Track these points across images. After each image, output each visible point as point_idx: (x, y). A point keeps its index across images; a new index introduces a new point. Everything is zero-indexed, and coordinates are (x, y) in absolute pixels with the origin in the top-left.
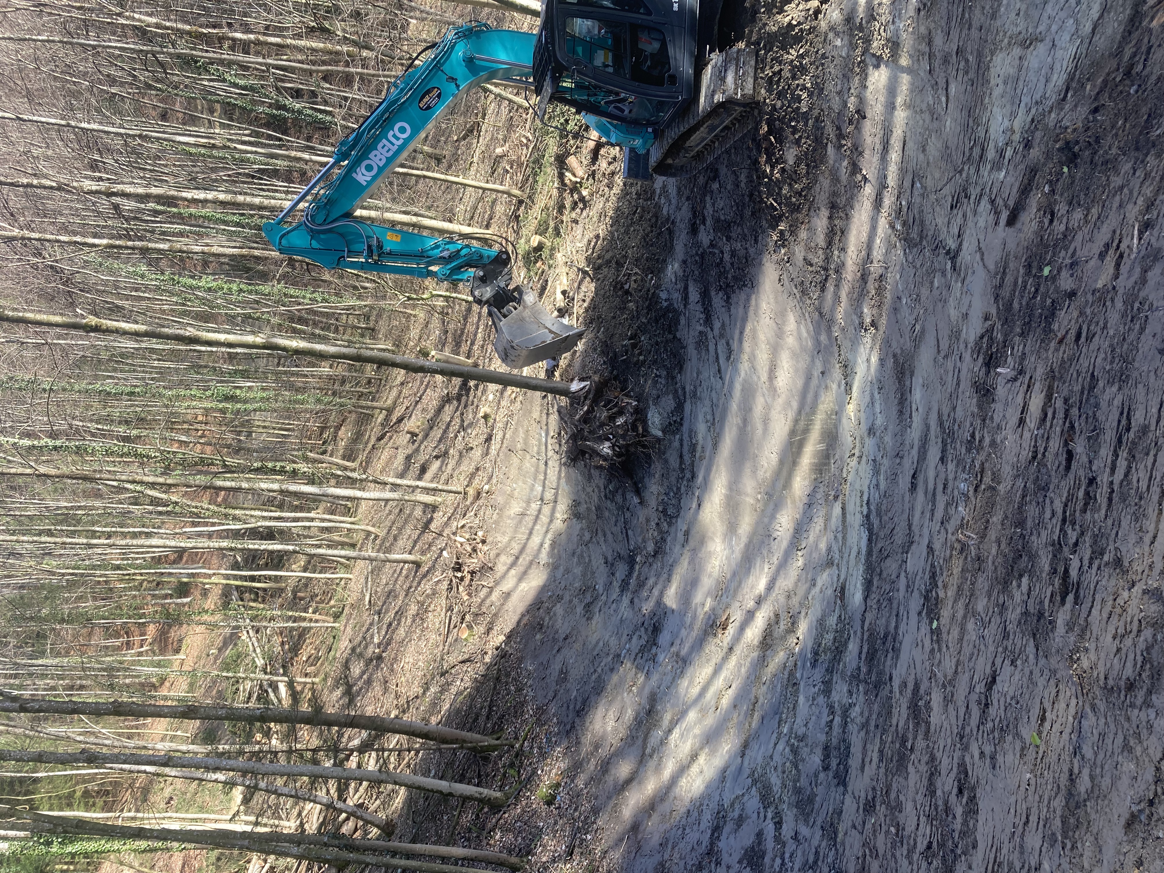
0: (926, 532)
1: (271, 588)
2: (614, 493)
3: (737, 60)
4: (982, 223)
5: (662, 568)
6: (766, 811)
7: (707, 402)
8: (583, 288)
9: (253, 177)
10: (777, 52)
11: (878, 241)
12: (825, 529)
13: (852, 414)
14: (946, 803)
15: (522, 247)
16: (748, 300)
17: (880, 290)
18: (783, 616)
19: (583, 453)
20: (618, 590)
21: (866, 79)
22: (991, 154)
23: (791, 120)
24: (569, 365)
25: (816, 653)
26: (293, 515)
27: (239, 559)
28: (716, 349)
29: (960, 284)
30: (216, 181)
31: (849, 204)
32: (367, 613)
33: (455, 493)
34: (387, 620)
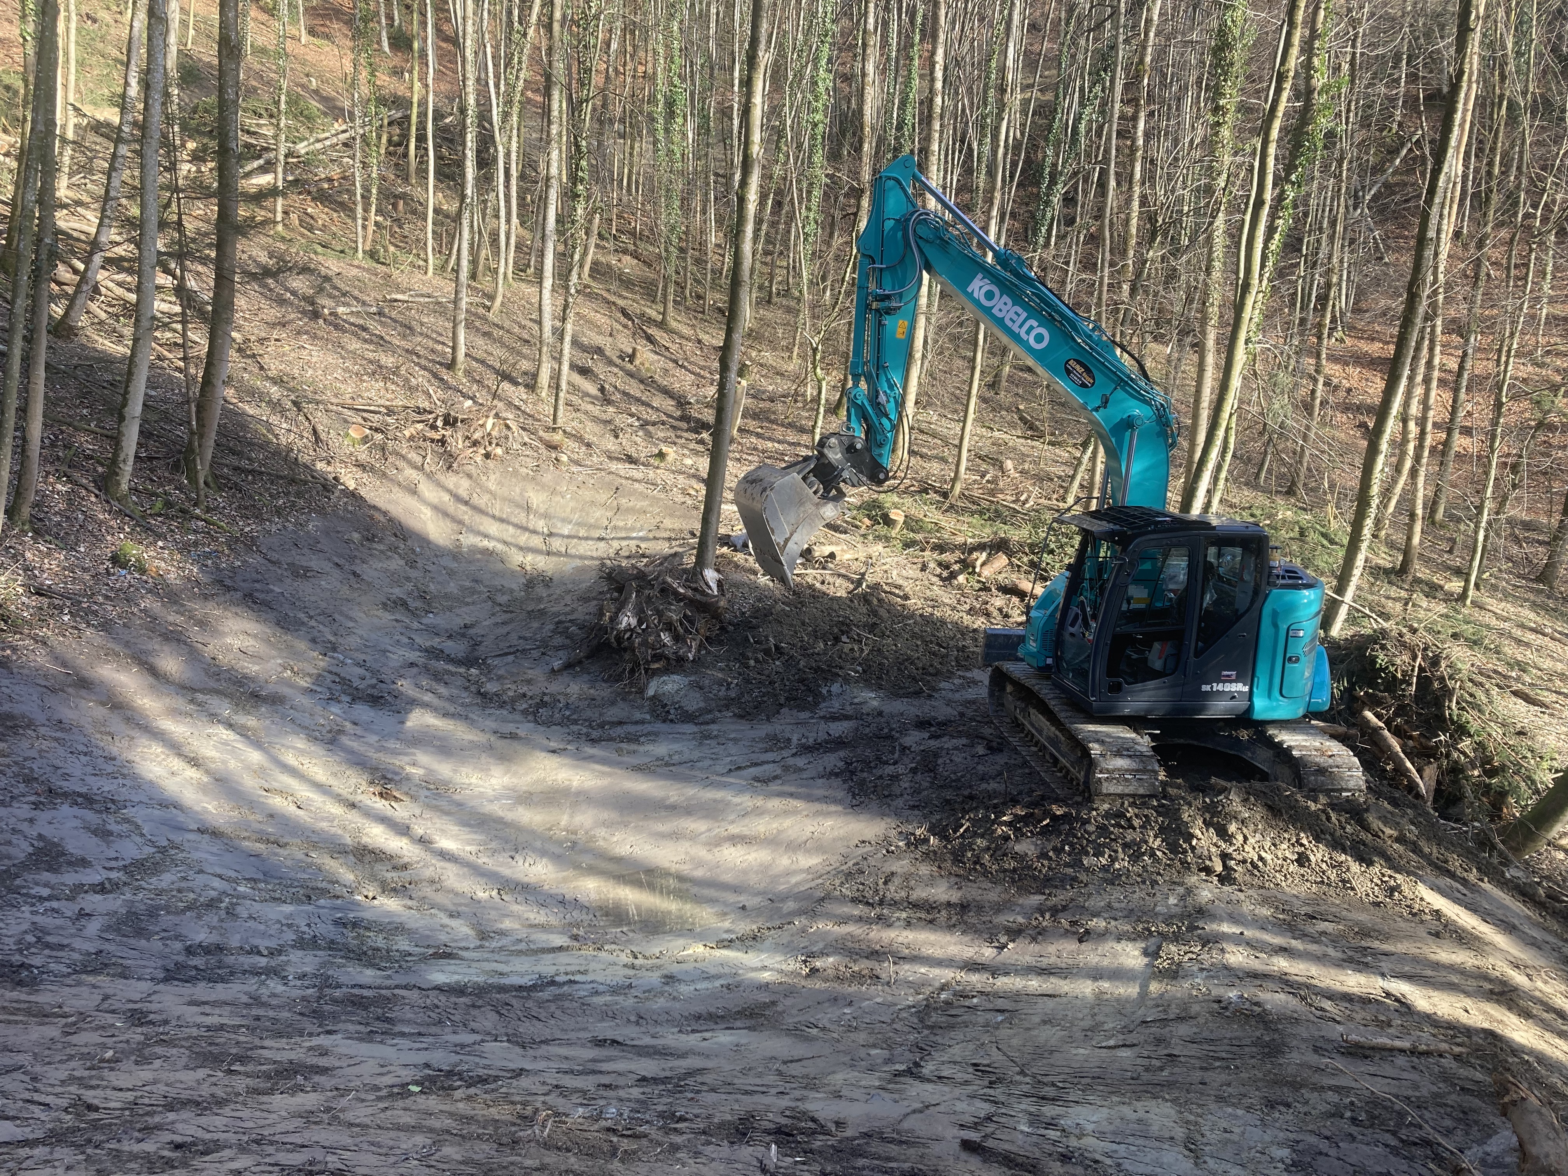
0: (541, 1065)
1: (408, 163)
2: (565, 633)
3: (1144, 771)
4: (960, 1106)
5: (462, 705)
6: (119, 870)
7: (696, 755)
8: (839, 581)
9: (962, 142)
10: (1156, 822)
11: (923, 970)
12: (532, 926)
13: (690, 952)
14: (158, 1127)
15: (889, 500)
16: (836, 801)
17: (858, 977)
18: (406, 875)
19: (620, 589)
20: (428, 644)
21: (1129, 939)
22: (1049, 1111)
23: (1071, 845)
24: (737, 566)
25: (355, 925)
26: (514, 193)
27: (447, 121)
28: (768, 762)
29: (877, 1084)
30: (957, 93)
31: (968, 929)
32: (380, 297)
33: (555, 415)
34: (371, 324)
